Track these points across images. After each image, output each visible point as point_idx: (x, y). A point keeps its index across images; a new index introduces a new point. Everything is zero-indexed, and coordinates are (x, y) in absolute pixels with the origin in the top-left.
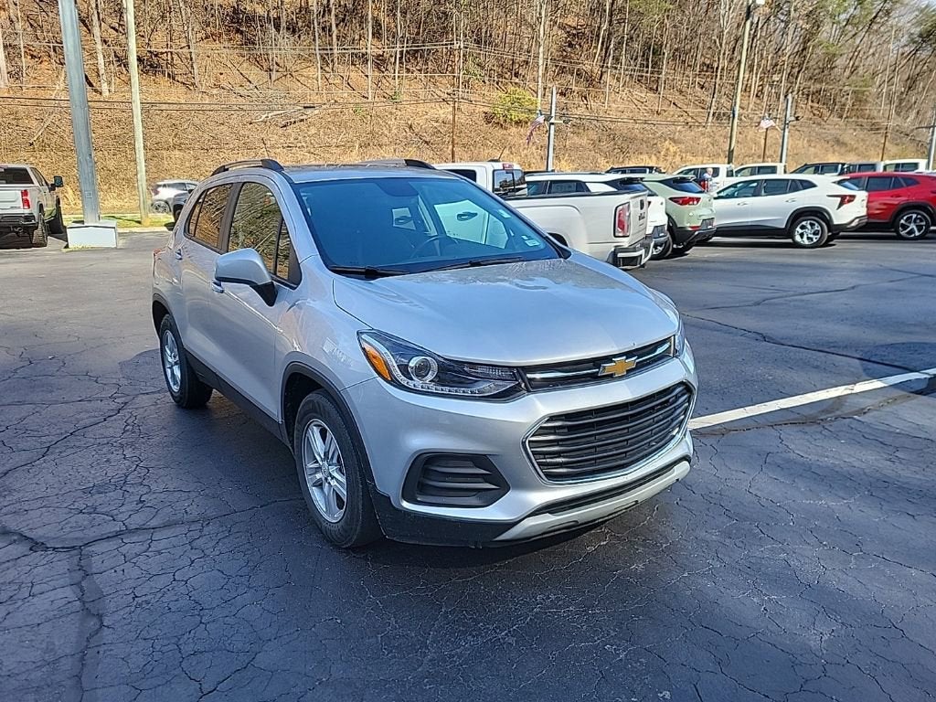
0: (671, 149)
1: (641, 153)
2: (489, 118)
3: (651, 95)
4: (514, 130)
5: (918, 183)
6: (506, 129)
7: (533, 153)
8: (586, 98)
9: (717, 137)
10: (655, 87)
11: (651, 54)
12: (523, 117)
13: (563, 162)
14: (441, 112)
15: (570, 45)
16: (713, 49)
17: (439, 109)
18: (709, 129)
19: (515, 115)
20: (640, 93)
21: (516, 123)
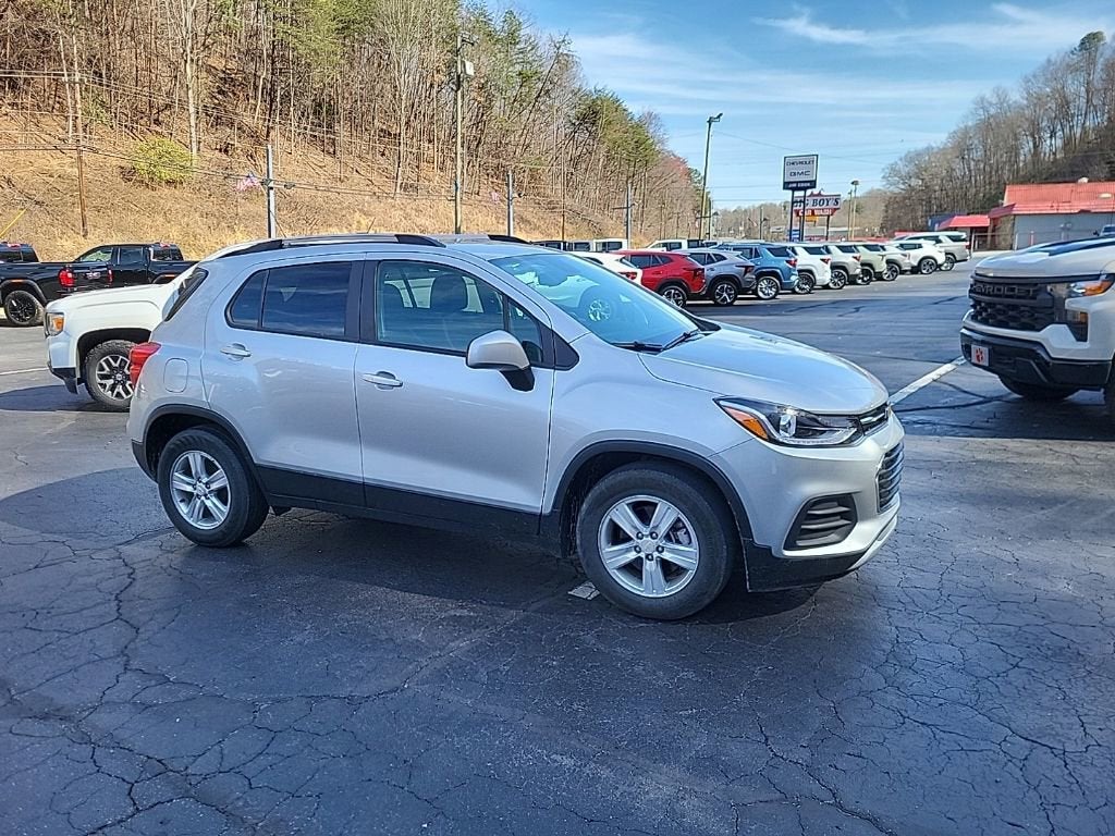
0: (362, 222)
1: (330, 225)
2: (128, 174)
3: (328, 158)
4: (166, 191)
5: (672, 261)
6: (153, 189)
7: (196, 222)
8: (252, 157)
9: (408, 211)
10: (331, 150)
11: (324, 113)
12: (175, 175)
13: (238, 233)
14: (54, 162)
15: (221, 92)
16: (389, 114)
17: (50, 159)
18: (398, 201)
19: (166, 173)
20: (316, 156)
21: (168, 182)
